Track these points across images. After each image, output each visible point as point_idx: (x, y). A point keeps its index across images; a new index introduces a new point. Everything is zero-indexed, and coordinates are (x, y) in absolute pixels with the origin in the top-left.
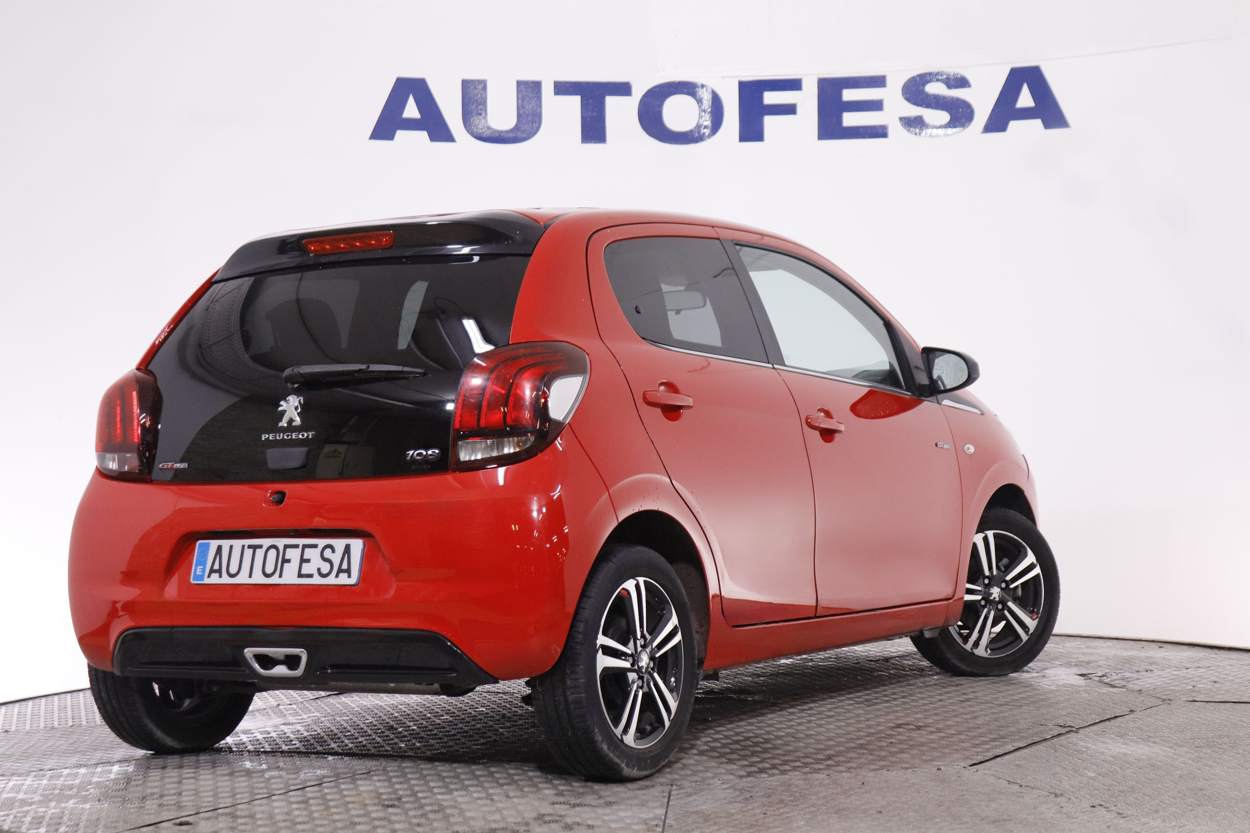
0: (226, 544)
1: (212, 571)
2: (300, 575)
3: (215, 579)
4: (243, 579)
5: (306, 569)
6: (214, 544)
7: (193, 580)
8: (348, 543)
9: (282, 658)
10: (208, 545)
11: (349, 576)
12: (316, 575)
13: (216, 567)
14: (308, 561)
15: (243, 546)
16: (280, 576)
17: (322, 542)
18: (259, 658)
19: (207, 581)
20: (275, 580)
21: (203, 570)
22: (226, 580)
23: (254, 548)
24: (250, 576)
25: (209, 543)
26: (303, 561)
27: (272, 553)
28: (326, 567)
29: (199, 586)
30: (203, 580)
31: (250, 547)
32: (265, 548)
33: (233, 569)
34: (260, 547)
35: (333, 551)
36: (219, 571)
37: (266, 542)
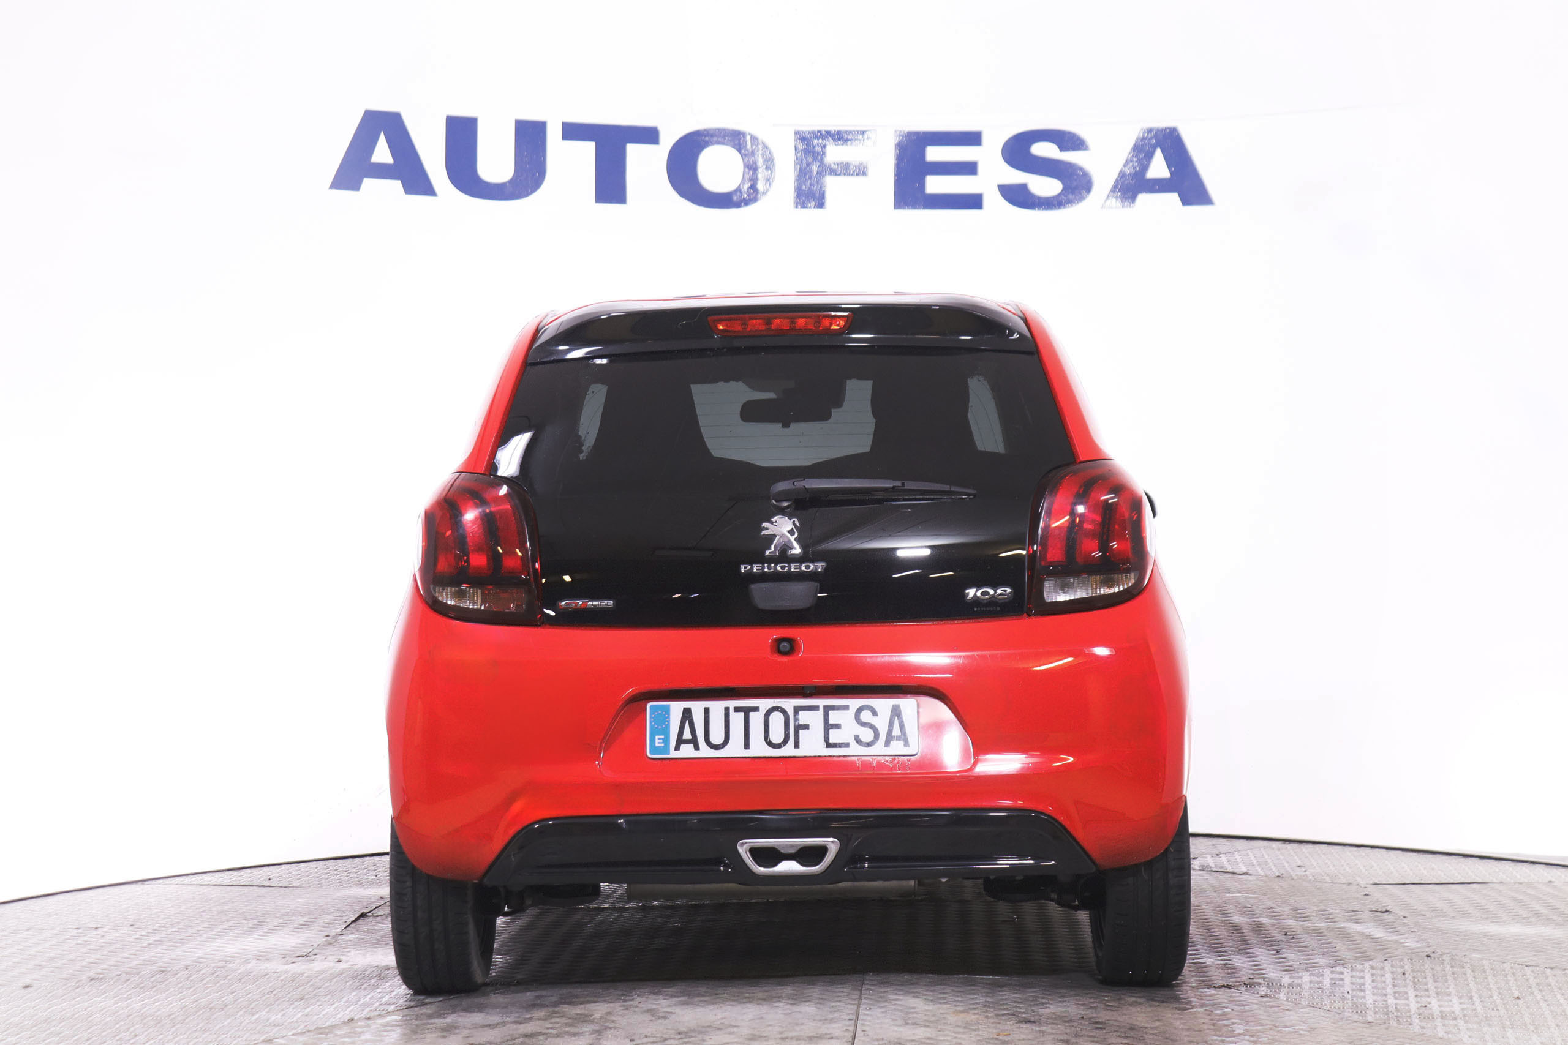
0: (697, 707)
1: (680, 741)
2: (829, 745)
3: (687, 751)
4: (735, 749)
5: (835, 736)
6: (676, 708)
7: (651, 753)
8: (897, 703)
9: (792, 851)
10: (667, 710)
11: (906, 744)
12: (853, 743)
13: (687, 735)
14: (837, 726)
15: (727, 709)
16: (797, 745)
17: (855, 703)
18: (755, 852)
19: (674, 754)
20: (789, 751)
21: (666, 741)
22: (705, 752)
23: (747, 711)
24: (747, 746)
25: (669, 705)
26: (828, 726)
27: (777, 719)
28: (867, 735)
29: (660, 761)
30: (669, 754)
31: (737, 710)
32: (763, 712)
33: (717, 737)
34: (756, 709)
35: (875, 713)
36: (694, 741)
37: (765, 704)
